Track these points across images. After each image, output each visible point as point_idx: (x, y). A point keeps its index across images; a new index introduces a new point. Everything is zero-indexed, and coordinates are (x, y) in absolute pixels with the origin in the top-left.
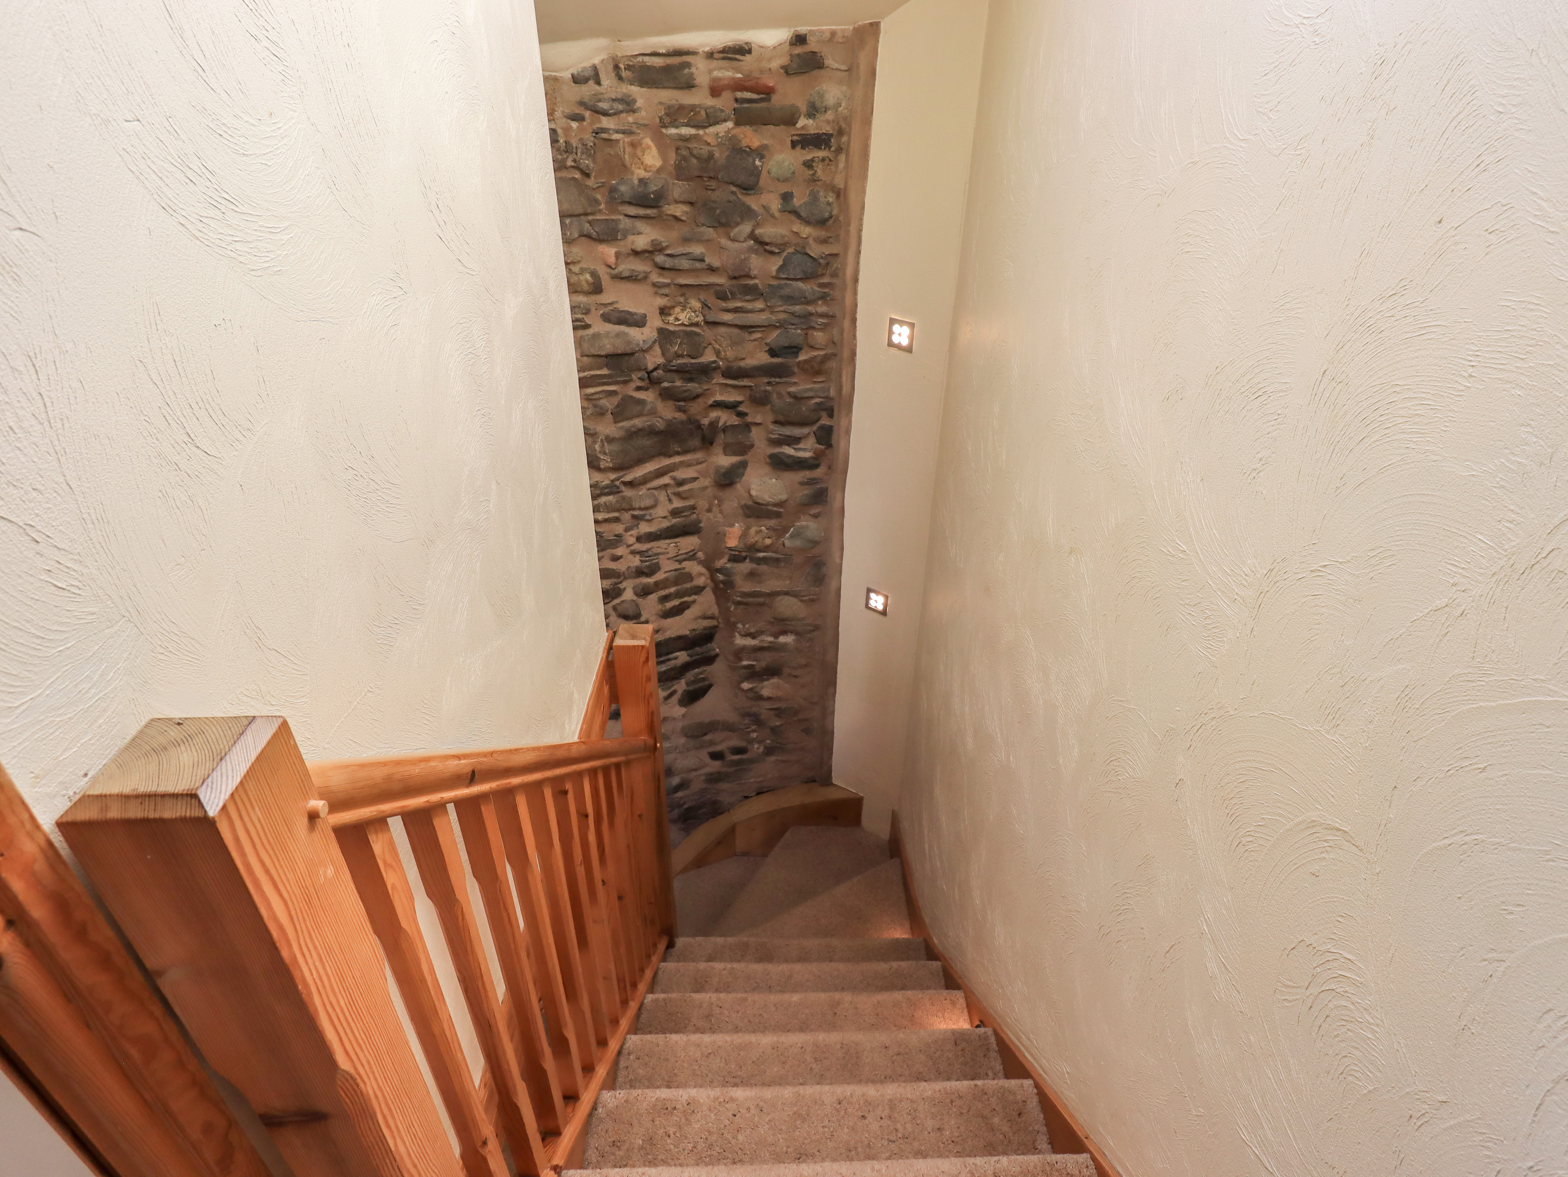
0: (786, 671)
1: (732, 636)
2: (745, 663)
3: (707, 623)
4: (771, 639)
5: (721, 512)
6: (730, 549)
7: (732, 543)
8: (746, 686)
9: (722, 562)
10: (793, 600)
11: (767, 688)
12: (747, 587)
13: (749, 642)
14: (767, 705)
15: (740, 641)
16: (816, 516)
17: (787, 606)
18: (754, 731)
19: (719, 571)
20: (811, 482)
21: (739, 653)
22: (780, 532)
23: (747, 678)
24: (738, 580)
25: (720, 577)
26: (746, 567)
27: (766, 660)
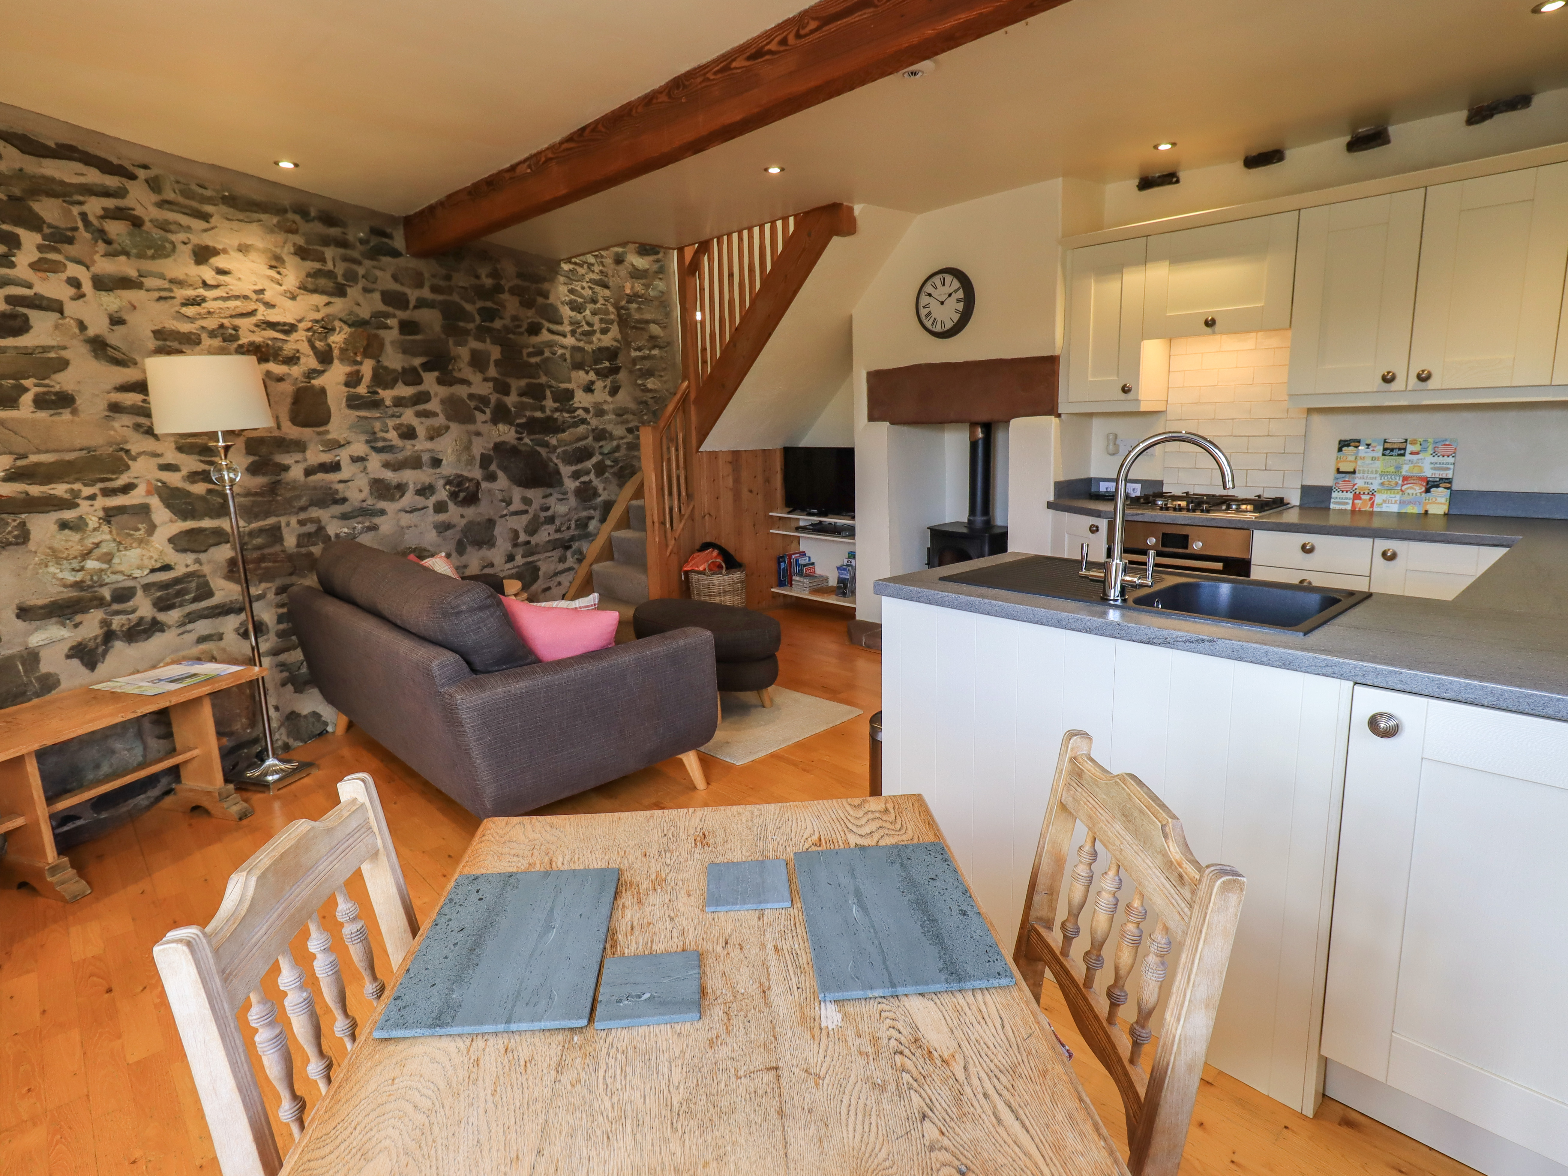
0: (657, 373)
1: (629, 352)
2: (638, 367)
3: (615, 344)
4: (647, 352)
5: (619, 277)
6: (627, 295)
7: (628, 291)
8: (639, 382)
9: (623, 303)
10: (657, 326)
11: (651, 383)
12: (637, 316)
13: (638, 353)
14: (650, 395)
15: (634, 354)
16: (661, 279)
17: (654, 329)
18: (645, 414)
19: (622, 308)
20: (657, 261)
21: (634, 361)
22: (647, 286)
23: (640, 377)
24: (633, 312)
25: (623, 312)
26: (634, 306)
27: (647, 364)
